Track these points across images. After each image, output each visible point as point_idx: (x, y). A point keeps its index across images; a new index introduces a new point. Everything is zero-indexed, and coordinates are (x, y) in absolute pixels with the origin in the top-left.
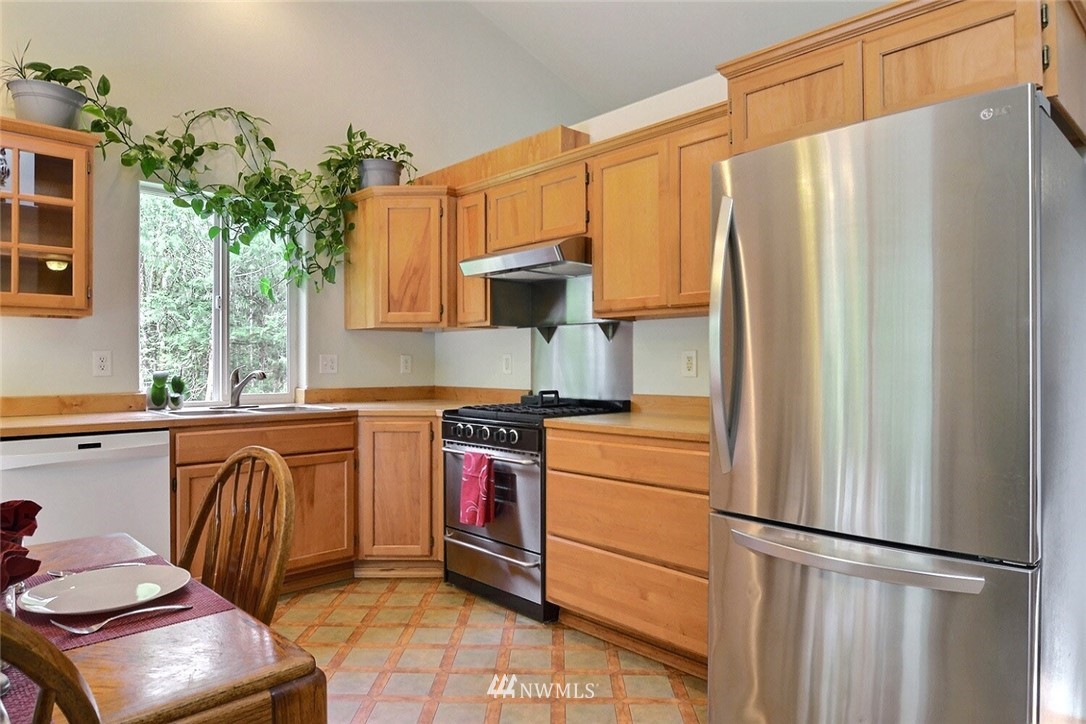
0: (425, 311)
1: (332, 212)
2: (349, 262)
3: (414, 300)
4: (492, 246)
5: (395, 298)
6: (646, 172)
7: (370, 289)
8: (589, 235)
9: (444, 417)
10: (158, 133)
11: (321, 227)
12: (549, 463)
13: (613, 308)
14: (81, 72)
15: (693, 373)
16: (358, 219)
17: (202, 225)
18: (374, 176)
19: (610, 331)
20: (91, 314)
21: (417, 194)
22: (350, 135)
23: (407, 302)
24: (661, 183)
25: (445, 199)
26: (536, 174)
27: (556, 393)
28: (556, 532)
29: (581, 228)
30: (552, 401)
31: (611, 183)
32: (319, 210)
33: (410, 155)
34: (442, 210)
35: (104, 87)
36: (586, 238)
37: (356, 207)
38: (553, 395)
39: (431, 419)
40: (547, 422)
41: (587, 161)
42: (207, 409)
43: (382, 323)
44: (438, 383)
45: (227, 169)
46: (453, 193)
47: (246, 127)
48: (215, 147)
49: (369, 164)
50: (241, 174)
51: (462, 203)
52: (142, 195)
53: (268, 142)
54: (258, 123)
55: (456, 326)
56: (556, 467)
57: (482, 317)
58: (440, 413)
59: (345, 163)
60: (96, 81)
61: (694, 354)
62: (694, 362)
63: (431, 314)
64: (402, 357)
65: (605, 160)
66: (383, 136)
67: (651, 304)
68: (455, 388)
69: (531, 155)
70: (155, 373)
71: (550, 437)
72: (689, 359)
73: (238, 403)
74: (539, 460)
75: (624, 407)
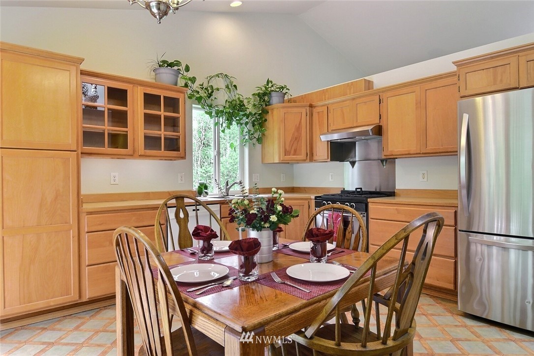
0: (300, 155)
1: (260, 115)
2: (264, 135)
3: (295, 151)
4: (330, 129)
5: (288, 150)
6: (409, 99)
7: (276, 146)
8: (380, 124)
9: (315, 199)
10: (200, 85)
11: (254, 121)
12: (371, 216)
13: (393, 154)
14: (178, 63)
15: (425, 180)
16: (269, 117)
17: (211, 122)
18: (275, 99)
19: (385, 163)
20: (185, 159)
21: (293, 107)
22: (268, 82)
23: (292, 152)
24: (416, 104)
25: (308, 108)
26: (353, 99)
27: (361, 189)
28: (373, 243)
29: (377, 121)
30: (359, 192)
31: (391, 103)
32: (255, 114)
33: (289, 89)
34: (307, 114)
35: (187, 69)
36: (379, 125)
37: (268, 112)
38: (360, 190)
39: (309, 200)
40: (369, 200)
41: (380, 94)
42: (218, 196)
43: (282, 160)
44: (295, 186)
45: (222, 98)
46: (311, 106)
47: (228, 81)
48: (218, 89)
49: (273, 94)
50: (226, 100)
51: (315, 110)
52: (193, 110)
53: (235, 86)
54: (232, 79)
55: (312, 161)
56: (373, 217)
57: (326, 158)
58: (313, 197)
59: (265, 94)
60: (184, 66)
61: (425, 172)
62: (426, 176)
63: (303, 156)
64: (282, 174)
65: (389, 94)
66: (278, 82)
67: (412, 152)
68: (305, 188)
69: (348, 90)
70: (200, 182)
71: (370, 205)
72: (423, 174)
73: (228, 194)
74: (365, 215)
75: (392, 194)
